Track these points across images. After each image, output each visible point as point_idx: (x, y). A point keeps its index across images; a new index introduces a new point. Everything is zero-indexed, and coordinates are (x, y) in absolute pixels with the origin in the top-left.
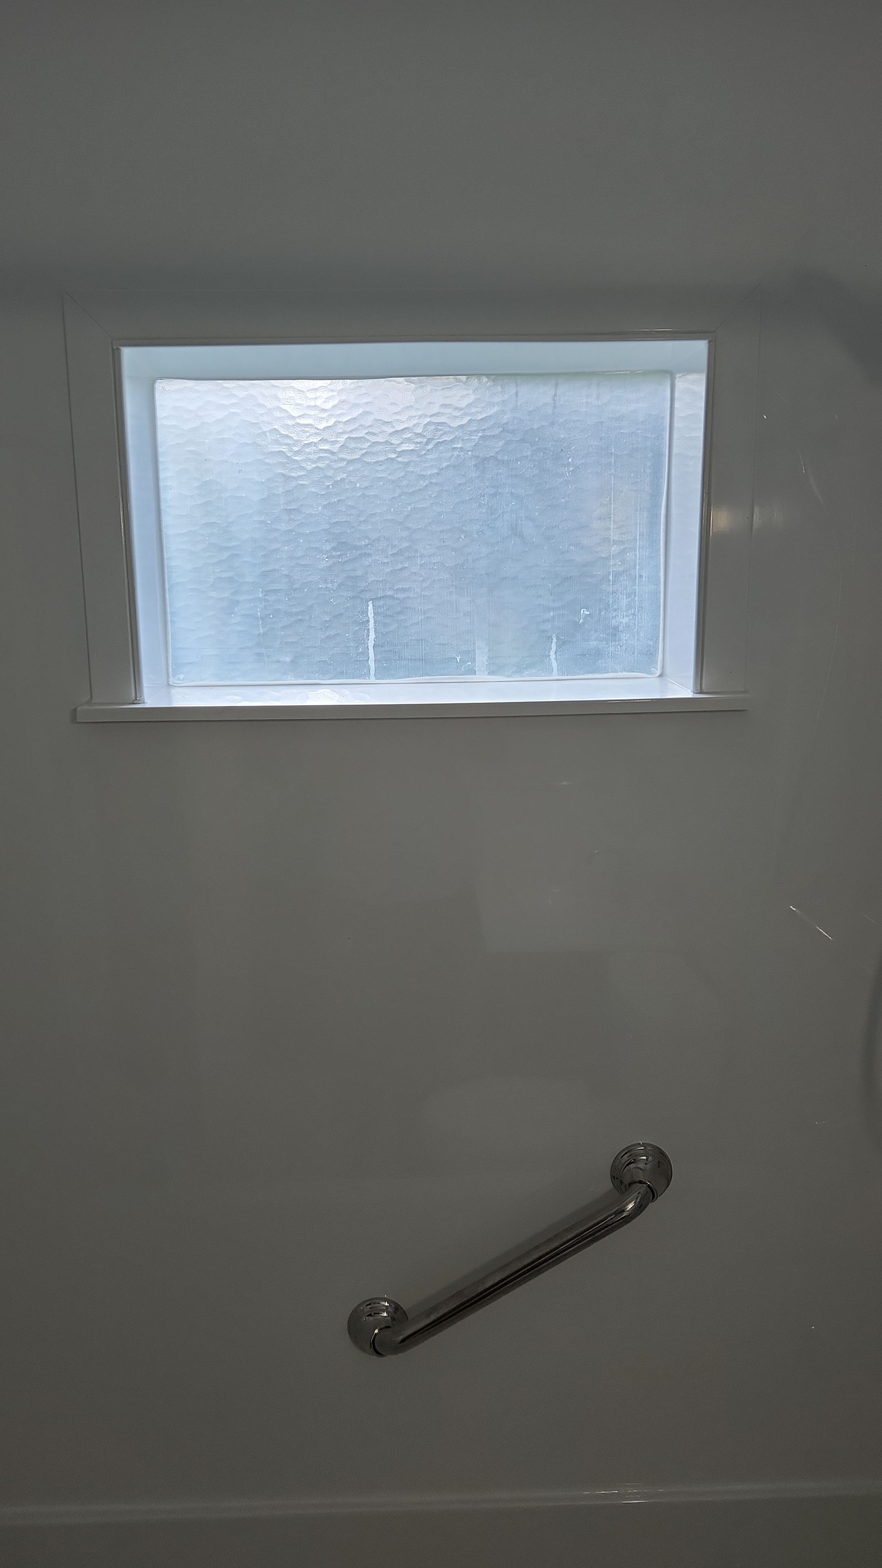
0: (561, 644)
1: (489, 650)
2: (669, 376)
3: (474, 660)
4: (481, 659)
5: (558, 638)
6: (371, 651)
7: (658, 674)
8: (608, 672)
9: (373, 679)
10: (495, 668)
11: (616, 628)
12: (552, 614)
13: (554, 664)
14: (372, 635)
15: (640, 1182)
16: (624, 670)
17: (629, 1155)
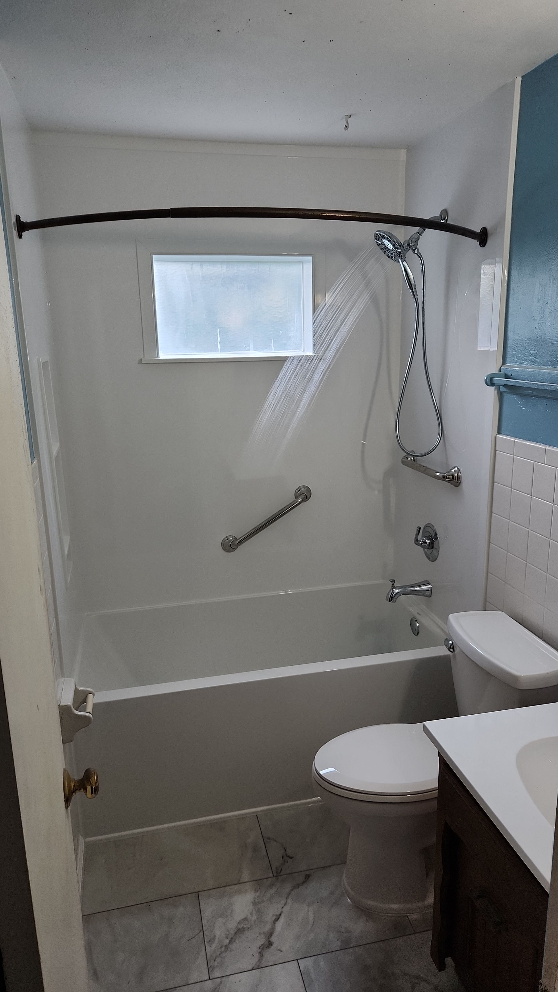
0: (274, 341)
1: (254, 344)
2: (302, 263)
3: (249, 347)
4: (252, 346)
5: (274, 340)
6: (219, 343)
7: (302, 351)
8: (288, 350)
9: (219, 352)
10: (256, 349)
11: (290, 337)
12: (271, 332)
13: (273, 348)
14: (219, 339)
15: (303, 494)
16: (293, 349)
17: (299, 489)
